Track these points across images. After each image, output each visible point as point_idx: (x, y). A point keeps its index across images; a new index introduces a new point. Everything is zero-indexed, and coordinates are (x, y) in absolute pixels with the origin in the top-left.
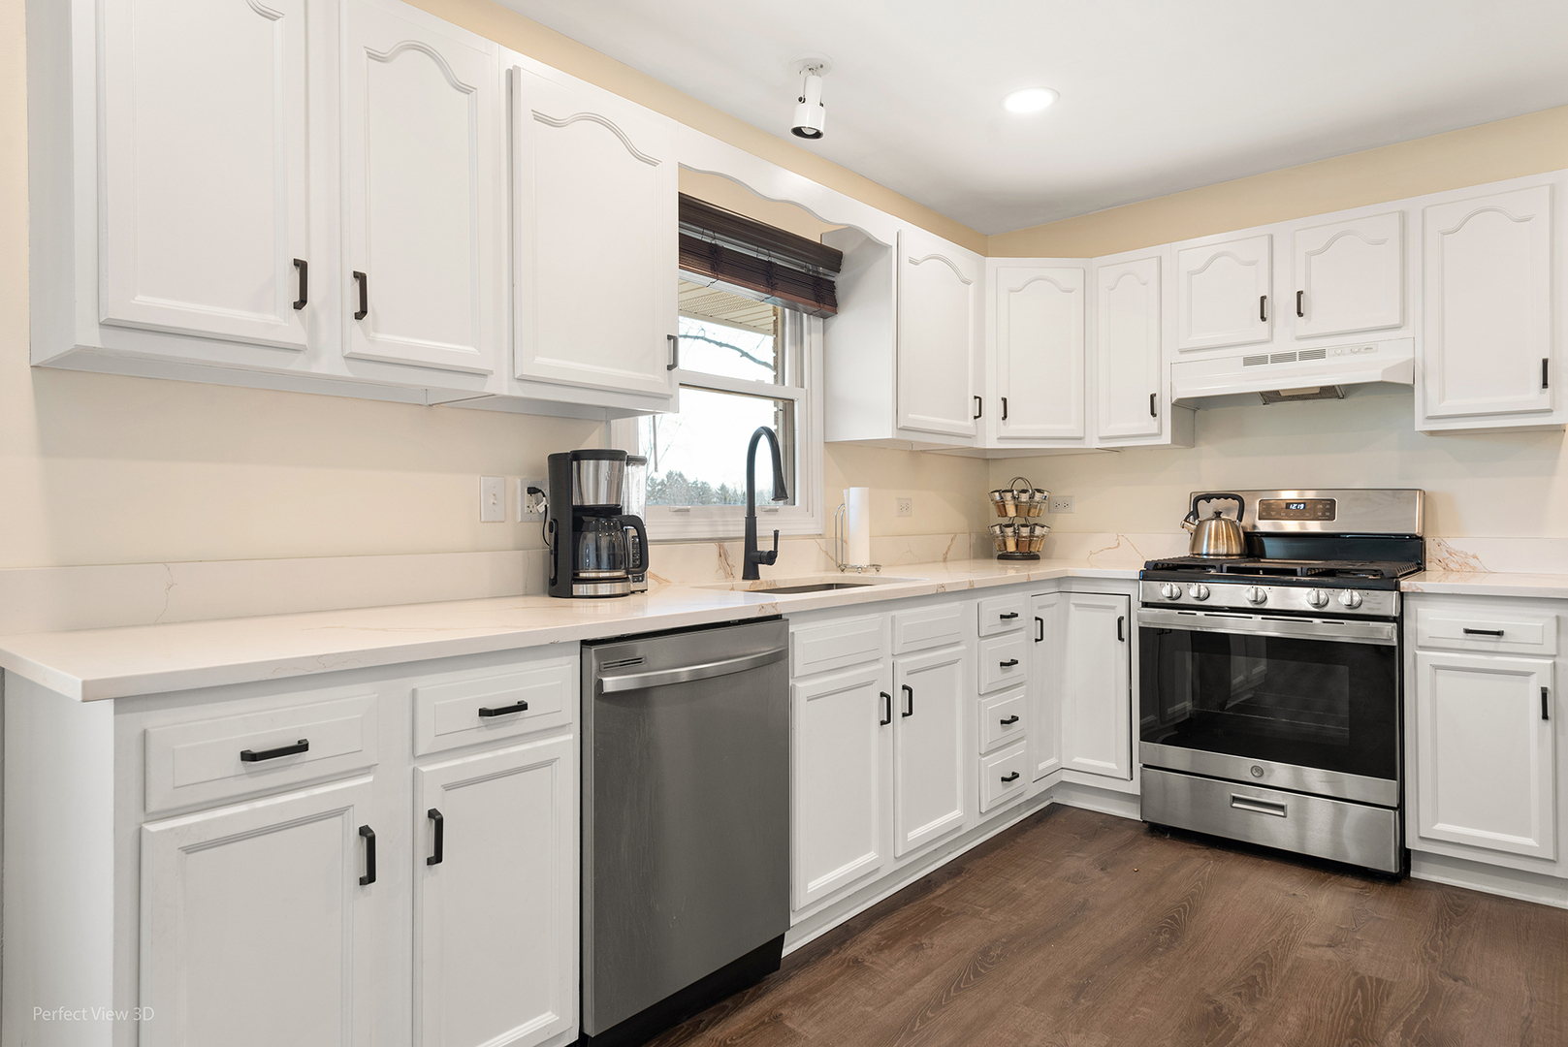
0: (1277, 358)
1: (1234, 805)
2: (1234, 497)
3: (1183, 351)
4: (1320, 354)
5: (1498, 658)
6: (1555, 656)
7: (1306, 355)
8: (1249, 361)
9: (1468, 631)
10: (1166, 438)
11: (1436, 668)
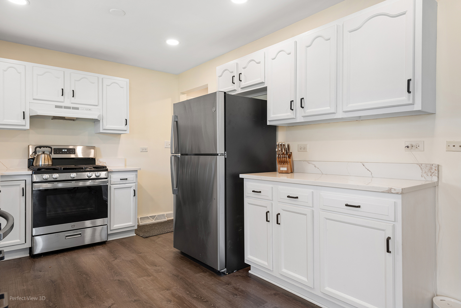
0: (66, 107)
1: (66, 238)
2: (49, 147)
3: (34, 99)
4: (77, 109)
5: (126, 185)
6: (135, 183)
7: (74, 108)
8: (57, 107)
9: (121, 179)
10: (28, 127)
11: (115, 189)
